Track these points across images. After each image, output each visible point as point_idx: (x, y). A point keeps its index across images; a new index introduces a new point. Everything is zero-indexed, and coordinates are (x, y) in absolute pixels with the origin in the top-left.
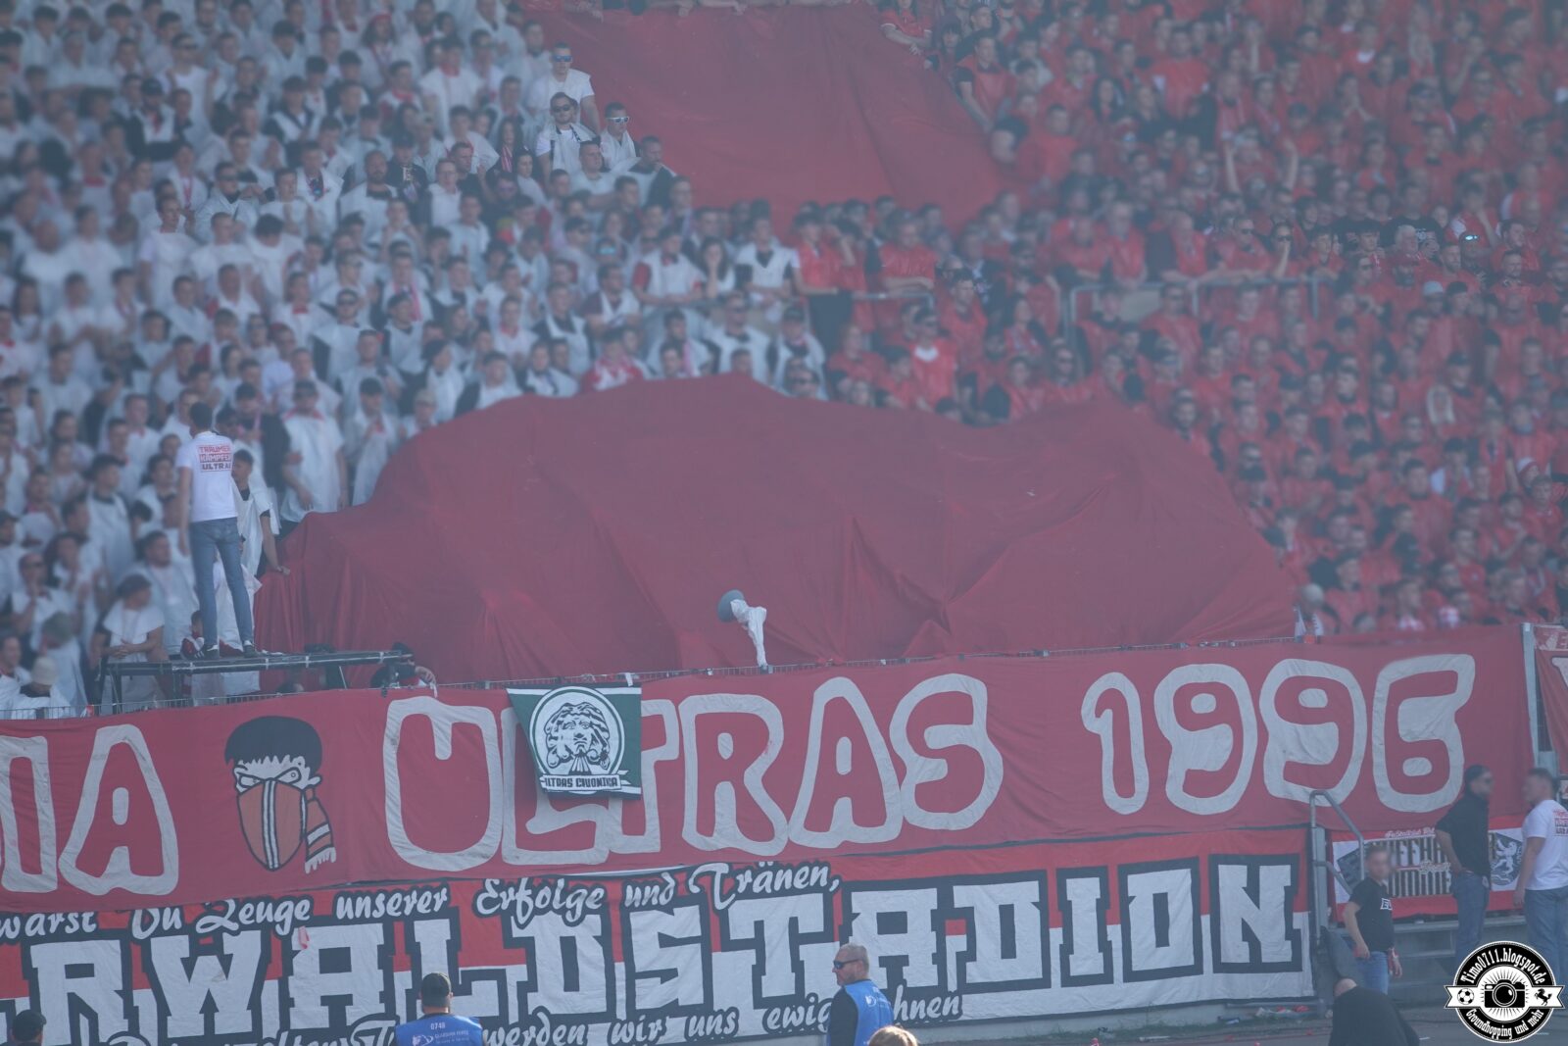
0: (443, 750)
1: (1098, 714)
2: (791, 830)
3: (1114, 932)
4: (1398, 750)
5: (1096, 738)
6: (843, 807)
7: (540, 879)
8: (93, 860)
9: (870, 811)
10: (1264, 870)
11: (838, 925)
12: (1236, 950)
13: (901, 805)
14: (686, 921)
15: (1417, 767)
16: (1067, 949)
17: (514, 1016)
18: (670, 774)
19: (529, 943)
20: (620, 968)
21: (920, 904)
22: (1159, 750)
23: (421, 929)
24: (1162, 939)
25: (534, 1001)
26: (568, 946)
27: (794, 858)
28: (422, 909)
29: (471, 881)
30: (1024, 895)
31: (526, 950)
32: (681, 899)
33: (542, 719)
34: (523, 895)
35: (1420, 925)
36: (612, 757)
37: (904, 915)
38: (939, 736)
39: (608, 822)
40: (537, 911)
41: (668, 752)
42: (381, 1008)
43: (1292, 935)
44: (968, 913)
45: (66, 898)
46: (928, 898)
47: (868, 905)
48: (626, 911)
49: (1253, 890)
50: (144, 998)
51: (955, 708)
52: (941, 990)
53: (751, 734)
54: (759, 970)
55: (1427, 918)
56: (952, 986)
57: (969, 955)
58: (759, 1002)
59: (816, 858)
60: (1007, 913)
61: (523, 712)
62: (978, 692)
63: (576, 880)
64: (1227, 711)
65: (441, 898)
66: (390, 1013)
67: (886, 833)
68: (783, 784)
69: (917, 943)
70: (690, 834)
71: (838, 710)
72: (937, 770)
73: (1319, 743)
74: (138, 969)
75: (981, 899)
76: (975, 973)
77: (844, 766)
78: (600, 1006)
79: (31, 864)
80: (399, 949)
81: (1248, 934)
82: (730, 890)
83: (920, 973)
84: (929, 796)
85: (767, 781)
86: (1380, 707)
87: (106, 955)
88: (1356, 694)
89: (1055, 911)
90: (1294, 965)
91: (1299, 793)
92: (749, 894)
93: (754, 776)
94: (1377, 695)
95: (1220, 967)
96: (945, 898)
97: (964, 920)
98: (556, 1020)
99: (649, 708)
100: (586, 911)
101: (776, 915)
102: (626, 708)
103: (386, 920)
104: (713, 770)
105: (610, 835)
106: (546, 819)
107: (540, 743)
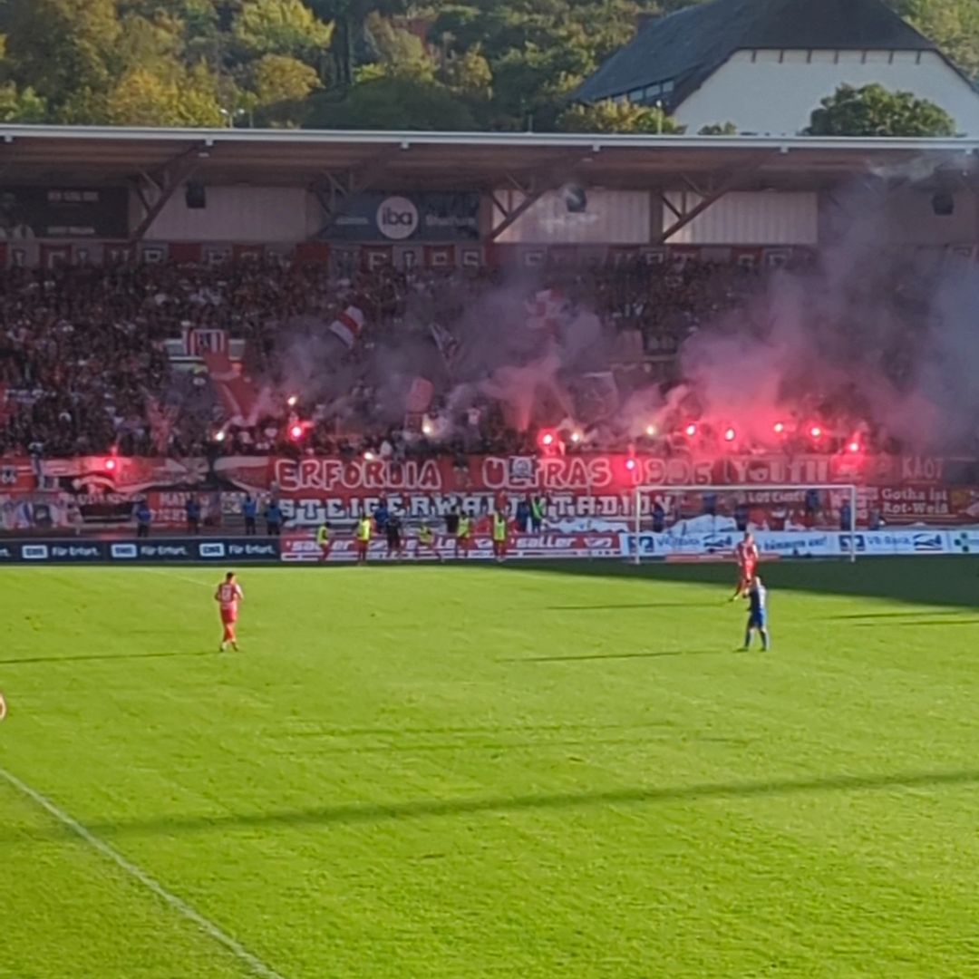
0: (495, 467)
2: (566, 485)
6: (577, 481)
7: (513, 491)
8: (424, 483)
9: (583, 482)
11: (574, 503)
13: (589, 481)
15: (701, 480)
18: (541, 474)
21: (592, 499)
23: (489, 499)
27: (566, 490)
28: (489, 495)
29: (500, 490)
30: (614, 499)
31: (510, 504)
33: (515, 462)
34: (510, 494)
36: (529, 470)
37: (588, 501)
38: (600, 469)
39: (528, 481)
41: (541, 470)
44: (602, 501)
45: (418, 490)
46: (594, 498)
47: (581, 499)
50: (433, 509)
51: (603, 465)
53: (558, 467)
57: (602, 509)
59: (572, 490)
60: (610, 502)
61: (512, 461)
62: (607, 461)
63: (522, 491)
65: (493, 494)
67: (587, 485)
68: (565, 476)
70: (545, 484)
71: (577, 465)
72: (597, 475)
74: (432, 503)
75: (605, 499)
77: (578, 474)
79: (411, 482)
80: (484, 502)
82: (553, 495)
84: (595, 480)
85: (561, 475)
87: (426, 500)
89: (620, 502)
92: (556, 496)
93: (559, 475)
96: (597, 499)
101: (562, 500)
102: (533, 461)
104: (551, 473)
105: (529, 484)
106: (516, 480)
107: (514, 467)
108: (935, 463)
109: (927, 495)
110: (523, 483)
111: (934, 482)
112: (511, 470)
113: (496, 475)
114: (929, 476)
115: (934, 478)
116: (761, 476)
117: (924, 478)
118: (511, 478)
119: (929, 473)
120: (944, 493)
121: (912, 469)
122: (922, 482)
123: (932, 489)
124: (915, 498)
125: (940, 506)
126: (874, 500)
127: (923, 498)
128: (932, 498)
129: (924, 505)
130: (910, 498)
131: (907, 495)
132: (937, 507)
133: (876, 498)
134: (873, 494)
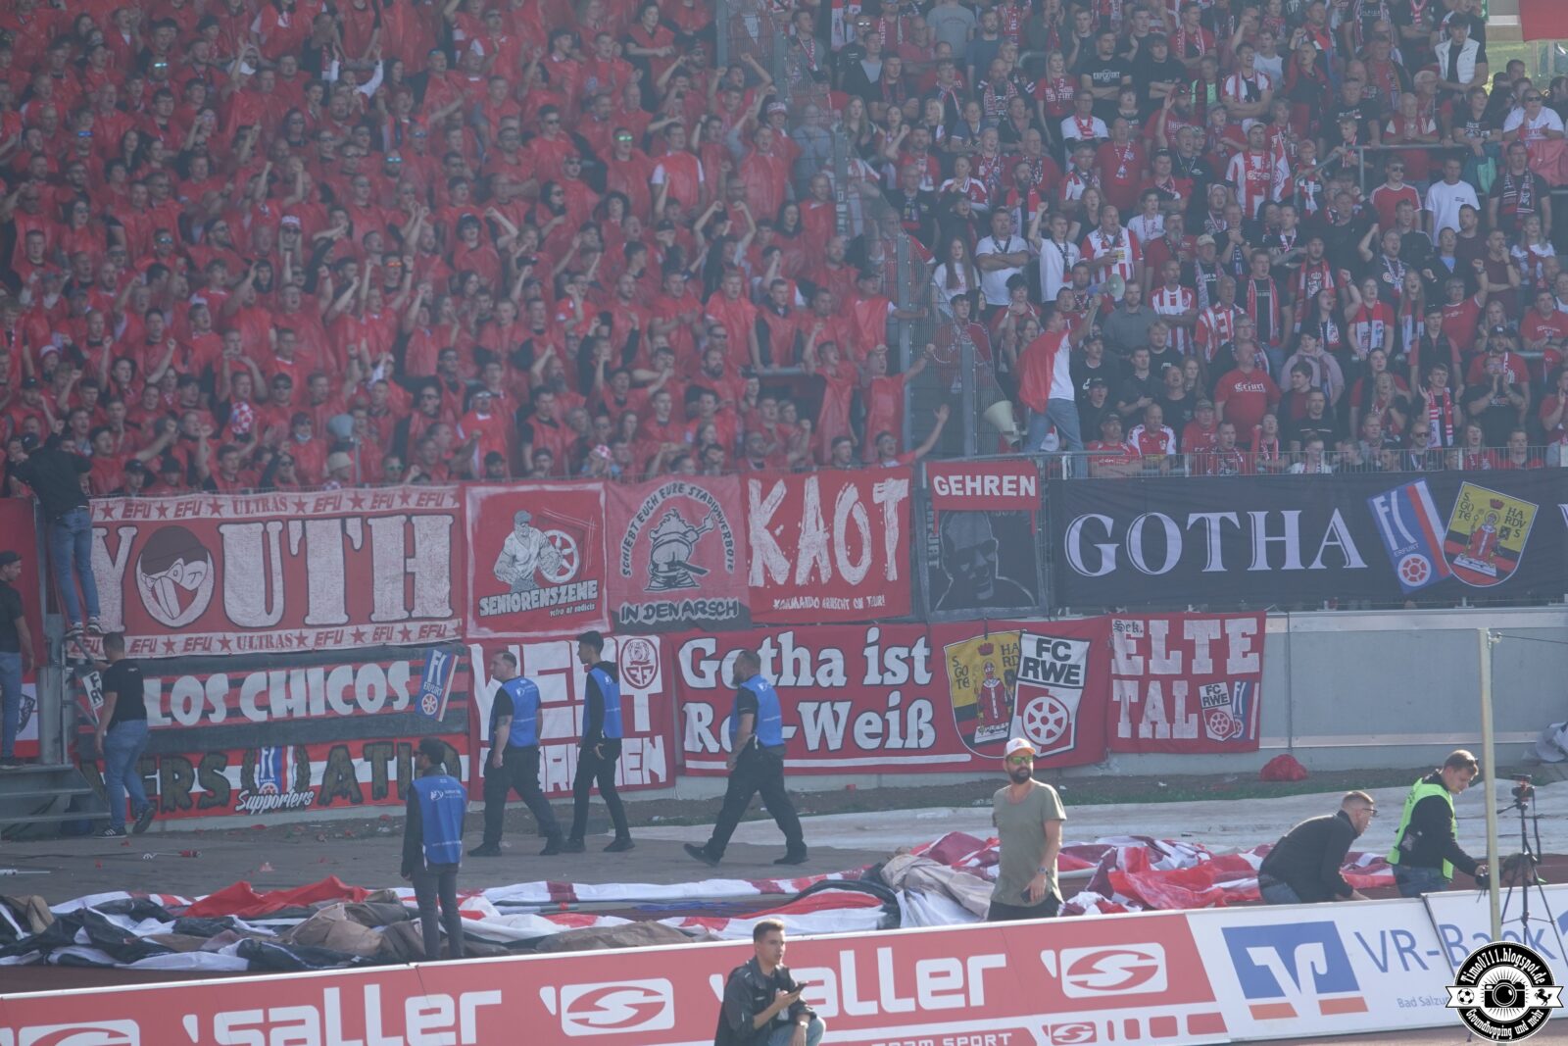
108: (875, 513)
109: (855, 667)
111: (878, 601)
114: (854, 575)
115: (875, 580)
116: (186, 597)
117: (838, 585)
119: (854, 560)
120: (920, 651)
121: (789, 544)
122: (832, 603)
123: (873, 635)
124: (806, 680)
125: (903, 708)
126: (651, 697)
127: (839, 680)
128: (872, 678)
129: (843, 708)
130: (788, 679)
131: (777, 667)
132: (893, 717)
133: (657, 687)
134: (644, 664)
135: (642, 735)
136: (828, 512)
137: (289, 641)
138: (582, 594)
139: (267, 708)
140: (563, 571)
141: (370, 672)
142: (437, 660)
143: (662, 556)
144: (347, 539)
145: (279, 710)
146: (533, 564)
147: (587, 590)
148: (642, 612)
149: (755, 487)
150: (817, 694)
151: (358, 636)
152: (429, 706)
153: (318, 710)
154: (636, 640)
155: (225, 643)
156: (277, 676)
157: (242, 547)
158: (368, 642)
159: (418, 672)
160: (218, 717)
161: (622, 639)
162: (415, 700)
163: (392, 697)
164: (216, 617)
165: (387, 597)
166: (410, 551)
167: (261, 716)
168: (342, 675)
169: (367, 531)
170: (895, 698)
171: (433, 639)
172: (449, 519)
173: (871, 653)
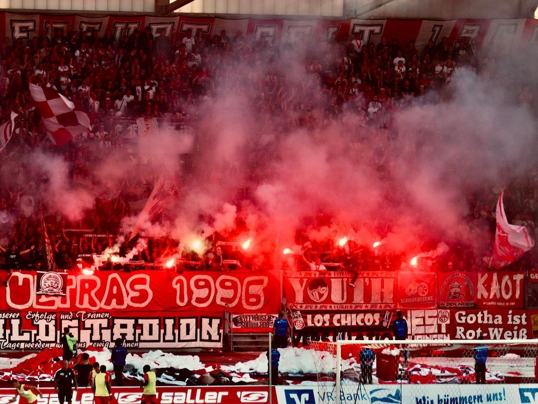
0: (20, 283)
1: (176, 284)
2: (101, 305)
3: (176, 331)
4: (248, 296)
5: (175, 290)
6: (114, 301)
7: (41, 312)
9: (120, 301)
10: (213, 320)
11: (111, 326)
12: (205, 336)
13: (127, 301)
14: (75, 323)
15: (253, 300)
16: (165, 334)
17: (33, 341)
18: (73, 292)
19: (38, 326)
20: (59, 332)
21: (130, 323)
22: (190, 293)
23: (13, 321)
24: (188, 333)
25: (38, 338)
26: (47, 327)
27: (101, 311)
28: (13, 317)
29: (25, 311)
30: (155, 322)
31: (37, 327)
32: (74, 318)
33: (44, 278)
34: (37, 315)
35: (251, 334)
36: (59, 287)
37: (126, 325)
38: (137, 287)
39: (58, 301)
40: (40, 319)
41: (73, 287)
42: (3, 337)
43: (219, 334)
44: (142, 325)
46: (133, 321)
47: (118, 322)
48: (61, 320)
49: (210, 324)
51: (142, 281)
52: (134, 341)
53: (93, 284)
54: (92, 335)
55: (253, 333)
56: (137, 340)
57: (142, 334)
58: (91, 341)
59: (106, 311)
60: (151, 326)
61: (40, 276)
62: (148, 278)
63: (50, 312)
64: (207, 285)
65: (18, 315)
66: (5, 338)
67: (124, 307)
68: (100, 295)
69: (129, 331)
70: (77, 304)
71: (114, 280)
72: (137, 294)
73: (229, 294)
75: (145, 323)
76: (142, 338)
77: (115, 291)
78: (54, 340)
80: (8, 325)
81: (208, 333)
82: (86, 316)
83: (130, 337)
84: (134, 299)
85: (96, 294)
86: (244, 287)
88: (239, 284)
89: (162, 326)
90: (219, 341)
91: (223, 304)
92: (90, 318)
93: (93, 293)
94: (244, 284)
95: (201, 340)
96: (136, 322)
97: (141, 326)
98: (43, 342)
99: (69, 277)
100: (52, 319)
101: (96, 323)
102: (64, 277)
103: (5, 319)
104: (84, 291)
105: (58, 303)
106: (43, 299)
107: (42, 283)
108: (514, 282)
109: (505, 319)
110: (52, 303)
111: (513, 304)
112: (38, 288)
113: (21, 295)
114: (507, 297)
115: (513, 298)
116: (321, 296)
117: (502, 299)
118: (39, 296)
119: (507, 293)
120: (524, 316)
121: (488, 289)
122: (499, 304)
123: (510, 312)
124: (491, 322)
125: (518, 331)
126: (446, 324)
127: (500, 322)
128: (510, 322)
129: (501, 330)
130: (485, 322)
131: (483, 319)
132: (515, 333)
133: (448, 322)
134: (445, 317)
135: (443, 334)
136: (500, 281)
137: (348, 307)
138: (429, 298)
139: (341, 323)
140: (424, 293)
141: (369, 316)
142: (387, 314)
143: (453, 291)
144: (365, 283)
145: (343, 323)
146: (416, 291)
147: (430, 298)
148: (446, 304)
149: (479, 275)
150: (494, 326)
151: (367, 307)
152: (385, 324)
153: (354, 324)
154: (443, 311)
155: (331, 307)
156: (343, 316)
157: (336, 285)
158: (369, 308)
159: (382, 316)
160: (327, 324)
161: (439, 310)
162: (381, 322)
163: (374, 322)
164: (329, 300)
165: (375, 298)
166: (382, 287)
167: (338, 325)
168: (361, 316)
169: (370, 282)
170: (516, 328)
171: (388, 308)
172: (394, 279)
173: (510, 317)
